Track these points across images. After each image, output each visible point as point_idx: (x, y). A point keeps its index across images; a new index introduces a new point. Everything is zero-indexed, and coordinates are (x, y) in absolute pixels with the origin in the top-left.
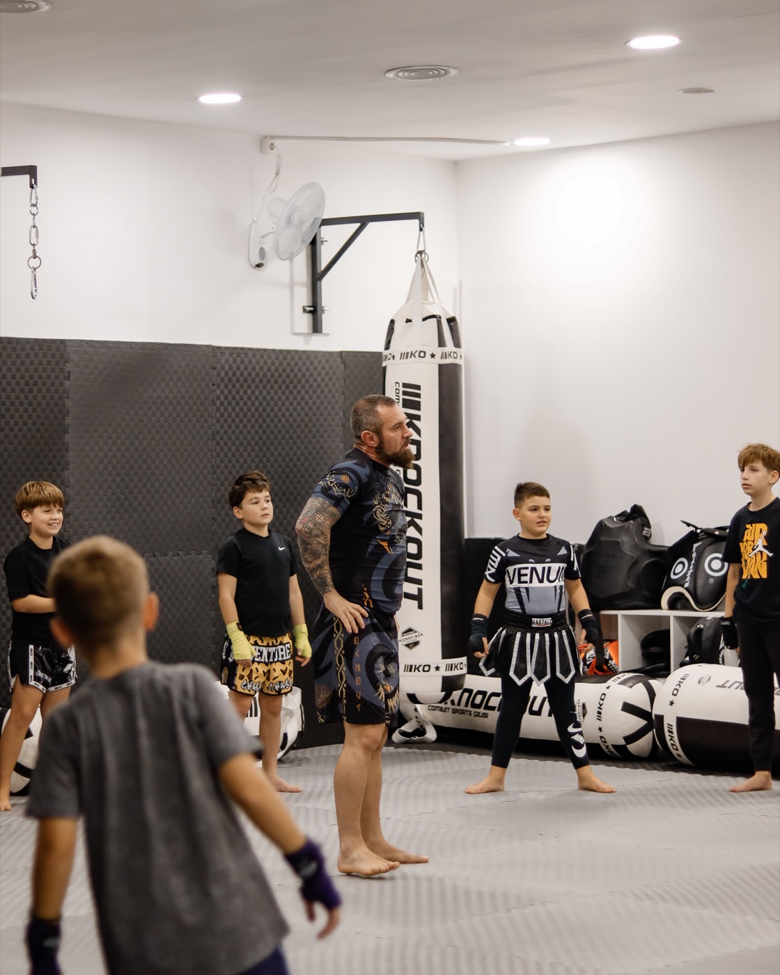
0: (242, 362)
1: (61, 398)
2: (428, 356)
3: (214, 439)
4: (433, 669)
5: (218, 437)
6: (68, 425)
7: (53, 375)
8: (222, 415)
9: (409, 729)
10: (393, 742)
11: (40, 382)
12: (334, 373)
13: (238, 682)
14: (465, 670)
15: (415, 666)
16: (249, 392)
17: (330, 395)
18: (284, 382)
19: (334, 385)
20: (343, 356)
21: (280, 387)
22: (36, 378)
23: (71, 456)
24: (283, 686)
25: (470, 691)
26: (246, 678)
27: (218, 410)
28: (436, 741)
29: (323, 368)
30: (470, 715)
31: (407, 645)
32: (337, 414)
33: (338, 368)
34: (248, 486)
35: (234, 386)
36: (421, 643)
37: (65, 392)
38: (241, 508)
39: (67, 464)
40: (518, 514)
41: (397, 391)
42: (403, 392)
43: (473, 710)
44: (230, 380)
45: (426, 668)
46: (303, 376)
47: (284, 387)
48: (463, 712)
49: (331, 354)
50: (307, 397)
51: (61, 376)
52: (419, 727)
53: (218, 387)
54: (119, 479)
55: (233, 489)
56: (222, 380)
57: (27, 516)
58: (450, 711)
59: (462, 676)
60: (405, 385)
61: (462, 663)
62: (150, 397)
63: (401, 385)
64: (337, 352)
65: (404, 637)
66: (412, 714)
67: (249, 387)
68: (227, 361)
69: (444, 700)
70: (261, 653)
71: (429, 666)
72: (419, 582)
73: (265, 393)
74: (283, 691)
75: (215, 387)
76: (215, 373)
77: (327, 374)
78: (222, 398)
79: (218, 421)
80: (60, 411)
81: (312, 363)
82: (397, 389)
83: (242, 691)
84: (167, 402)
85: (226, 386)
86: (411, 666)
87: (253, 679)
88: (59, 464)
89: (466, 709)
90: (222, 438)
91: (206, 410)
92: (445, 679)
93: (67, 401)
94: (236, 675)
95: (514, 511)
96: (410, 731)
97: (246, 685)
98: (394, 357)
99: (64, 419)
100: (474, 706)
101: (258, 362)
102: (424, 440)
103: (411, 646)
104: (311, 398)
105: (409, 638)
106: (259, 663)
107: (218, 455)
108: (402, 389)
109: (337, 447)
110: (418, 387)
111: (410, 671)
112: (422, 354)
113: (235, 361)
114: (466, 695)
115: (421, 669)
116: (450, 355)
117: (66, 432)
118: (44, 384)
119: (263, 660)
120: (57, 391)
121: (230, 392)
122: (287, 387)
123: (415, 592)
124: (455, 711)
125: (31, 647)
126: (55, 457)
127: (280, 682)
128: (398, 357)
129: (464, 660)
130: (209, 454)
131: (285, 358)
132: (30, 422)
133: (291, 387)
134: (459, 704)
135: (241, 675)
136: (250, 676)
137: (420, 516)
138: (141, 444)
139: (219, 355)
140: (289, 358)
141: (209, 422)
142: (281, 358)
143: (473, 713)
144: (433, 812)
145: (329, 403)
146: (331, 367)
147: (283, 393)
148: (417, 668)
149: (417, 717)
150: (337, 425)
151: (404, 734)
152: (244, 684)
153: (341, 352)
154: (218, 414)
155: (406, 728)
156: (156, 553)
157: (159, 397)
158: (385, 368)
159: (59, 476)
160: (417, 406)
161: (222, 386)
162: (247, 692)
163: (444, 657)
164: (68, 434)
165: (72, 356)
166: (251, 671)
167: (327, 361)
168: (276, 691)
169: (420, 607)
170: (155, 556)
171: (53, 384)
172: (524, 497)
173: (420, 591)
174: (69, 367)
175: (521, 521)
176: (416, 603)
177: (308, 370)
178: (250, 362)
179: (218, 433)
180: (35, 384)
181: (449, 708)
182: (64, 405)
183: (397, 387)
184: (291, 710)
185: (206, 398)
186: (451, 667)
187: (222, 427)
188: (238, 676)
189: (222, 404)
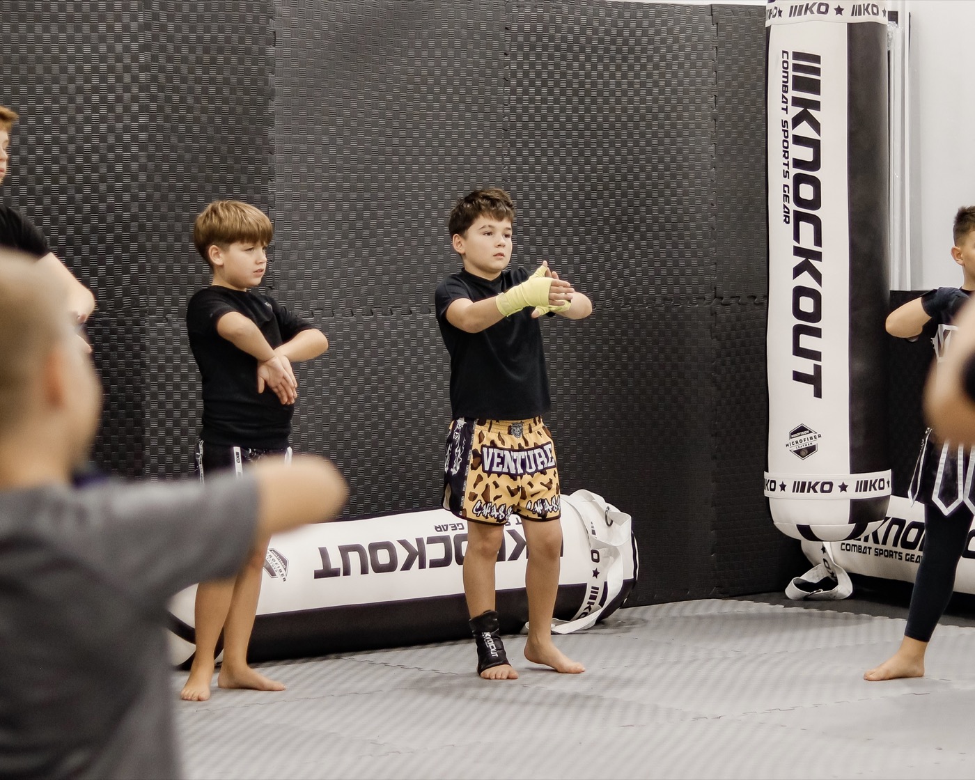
0: (553, 19)
1: (261, 72)
2: (832, 11)
3: (507, 136)
4: (836, 488)
5: (513, 134)
6: (273, 114)
7: (249, 37)
8: (519, 100)
9: (813, 578)
10: (787, 598)
11: (228, 47)
12: (700, 38)
13: (467, 504)
14: (888, 491)
15: (810, 483)
16: (563, 66)
17: (693, 72)
18: (619, 51)
19: (700, 56)
20: (715, 13)
21: (613, 59)
22: (221, 41)
23: (277, 159)
24: (548, 507)
25: (901, 523)
26: (480, 497)
27: (513, 92)
28: (850, 598)
29: (683, 30)
30: (901, 559)
31: (798, 452)
32: (704, 100)
33: (707, 30)
34: (483, 207)
35: (539, 57)
36: (819, 448)
37: (267, 62)
38: (465, 238)
39: (272, 171)
40: (959, 254)
41: (785, 65)
42: (794, 65)
43: (905, 551)
44: (533, 48)
45: (827, 487)
46: (651, 42)
47: (619, 59)
48: (890, 554)
49: (695, 9)
50: (656, 74)
51: (262, 38)
52: (829, 575)
53: (514, 57)
54: (354, 196)
55: (460, 207)
56: (520, 48)
57: (217, 254)
58: (872, 551)
59: (885, 499)
60: (797, 56)
61: (883, 480)
62: (405, 72)
63: (791, 55)
64: (706, 7)
65: (794, 440)
66: (819, 556)
67: (563, 58)
68: (527, 19)
69: (855, 535)
70: (503, 459)
71: (831, 484)
72: (815, 355)
73: (600, 67)
74: (549, 515)
75: (508, 58)
76: (508, 36)
77: (688, 39)
78: (520, 73)
79: (513, 109)
80: (260, 92)
81: (664, 23)
82: (784, 62)
83: (474, 517)
84: (431, 80)
85: (526, 57)
86: (804, 484)
87: (492, 500)
88: (258, 171)
89: (894, 549)
90: (519, 135)
91: (494, 92)
92: (855, 504)
93: (271, 77)
94: (463, 494)
95: (953, 250)
96: (815, 581)
97: (481, 509)
98: (780, 12)
99: (266, 103)
100: (906, 545)
101: (577, 21)
102: (825, 139)
103: (803, 453)
104: (662, 75)
105: (801, 441)
106: (499, 474)
107: (513, 161)
108: (791, 61)
109: (704, 151)
110: (817, 59)
111: (803, 491)
112: (823, 9)
113: (540, 19)
114: (895, 528)
115: (818, 488)
116: (867, 9)
117: (268, 122)
118: (234, 51)
119: (505, 470)
120: (255, 62)
121: (532, 66)
122: (625, 59)
123: (811, 372)
124: (879, 553)
125: (237, 450)
126: (251, 161)
127: (543, 501)
128: (786, 12)
129: (887, 475)
130: (499, 159)
131: (621, 15)
132: (211, 108)
133: (631, 58)
134: (884, 542)
135: (471, 493)
136: (485, 494)
137: (818, 256)
138: (389, 143)
139: (515, 10)
140: (627, 14)
141: (500, 111)
142: (615, 15)
143: (904, 556)
144: (793, 708)
145: (692, 83)
146: (695, 29)
147: (618, 68)
148: (812, 487)
149: (825, 560)
150: (704, 117)
151: (804, 586)
152: (478, 506)
153: (711, 5)
154: (513, 98)
155: (810, 577)
156: (413, 308)
157: (418, 73)
158: (768, 29)
159: (257, 191)
160: (815, 87)
161: (520, 55)
162: (481, 518)
163: (855, 469)
164: (273, 127)
165: (279, 9)
166: (487, 486)
167: (689, 20)
168: (539, 515)
169: (818, 394)
170: (411, 312)
171: (248, 52)
172: (969, 228)
173: (818, 369)
174: (274, 25)
175: (963, 265)
176: (811, 387)
177: (658, 32)
178: (565, 20)
179: (513, 127)
180: (221, 50)
181: (870, 548)
182: (266, 82)
183: (785, 59)
184: (615, 547)
185: (495, 75)
186: (864, 486)
187: (519, 118)
188: (467, 495)
189: (520, 83)
